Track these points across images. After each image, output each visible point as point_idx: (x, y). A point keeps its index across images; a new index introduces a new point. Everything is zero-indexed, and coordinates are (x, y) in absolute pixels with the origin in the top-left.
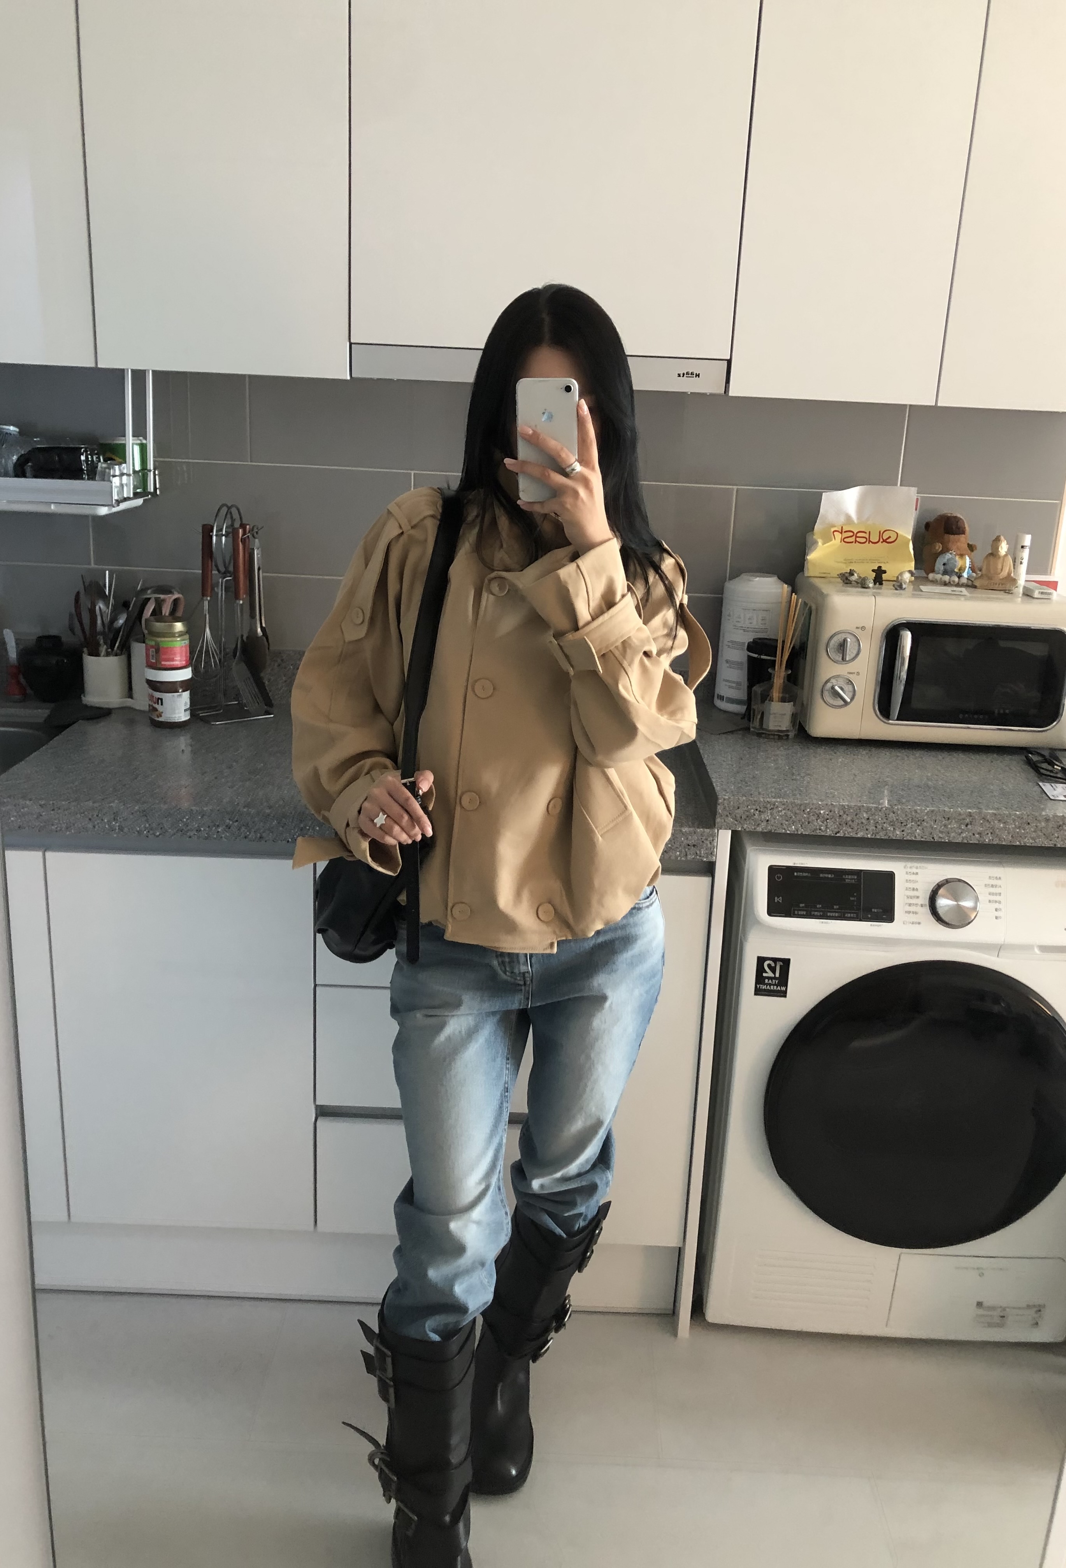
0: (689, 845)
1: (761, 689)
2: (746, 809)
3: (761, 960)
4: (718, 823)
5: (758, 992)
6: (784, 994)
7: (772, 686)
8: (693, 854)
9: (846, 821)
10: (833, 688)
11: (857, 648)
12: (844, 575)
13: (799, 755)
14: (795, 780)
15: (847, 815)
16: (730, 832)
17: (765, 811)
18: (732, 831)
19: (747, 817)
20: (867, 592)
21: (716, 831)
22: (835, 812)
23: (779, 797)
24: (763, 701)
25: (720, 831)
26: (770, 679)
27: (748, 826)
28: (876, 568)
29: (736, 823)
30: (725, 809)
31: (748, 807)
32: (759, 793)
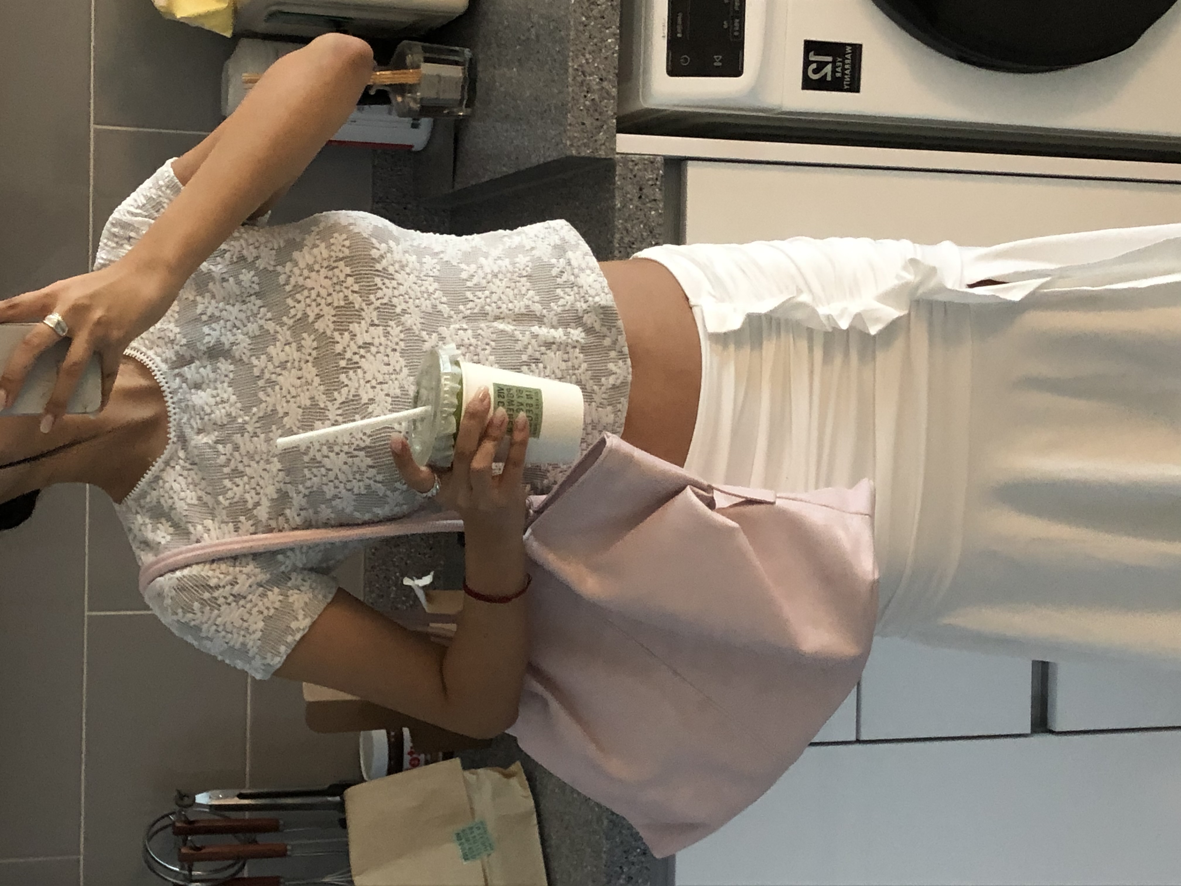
0: (640, 197)
2: (585, 112)
3: (808, 84)
4: (607, 155)
5: (854, 87)
6: (857, 49)
8: (654, 190)
14: (537, 36)
16: (619, 136)
17: (588, 84)
19: (596, 110)
21: (617, 156)
25: (618, 150)
27: (610, 108)
29: (605, 127)
30: (585, 145)
31: (581, 110)
32: (560, 92)
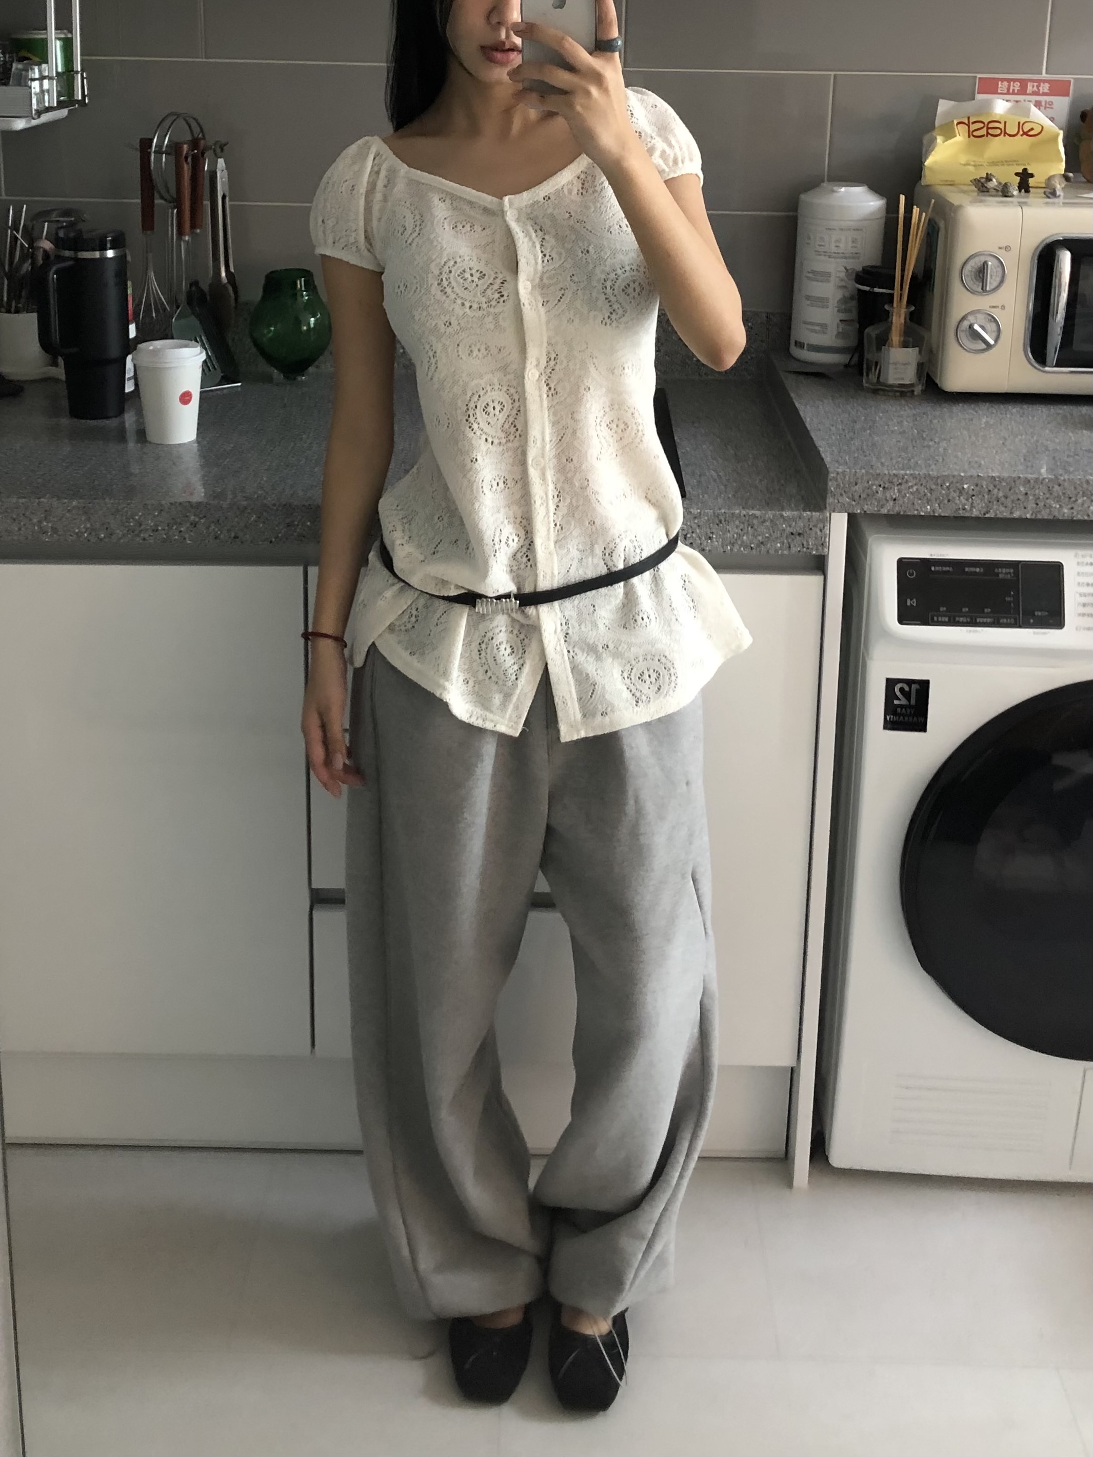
0: (792, 534)
1: (877, 332)
2: (866, 485)
3: (891, 683)
4: (830, 504)
5: (887, 725)
7: (889, 329)
8: (799, 545)
9: (997, 497)
10: (971, 327)
11: (1000, 274)
12: (979, 181)
13: (930, 417)
14: (929, 447)
15: (999, 490)
16: (846, 514)
17: (891, 488)
18: (849, 515)
19: (869, 495)
20: (1012, 202)
21: (828, 515)
22: (982, 486)
23: (909, 468)
24: (879, 349)
25: (833, 514)
26: (888, 317)
27: (870, 508)
28: (1021, 171)
29: (854, 503)
30: (838, 485)
31: (868, 482)
32: (882, 464)
